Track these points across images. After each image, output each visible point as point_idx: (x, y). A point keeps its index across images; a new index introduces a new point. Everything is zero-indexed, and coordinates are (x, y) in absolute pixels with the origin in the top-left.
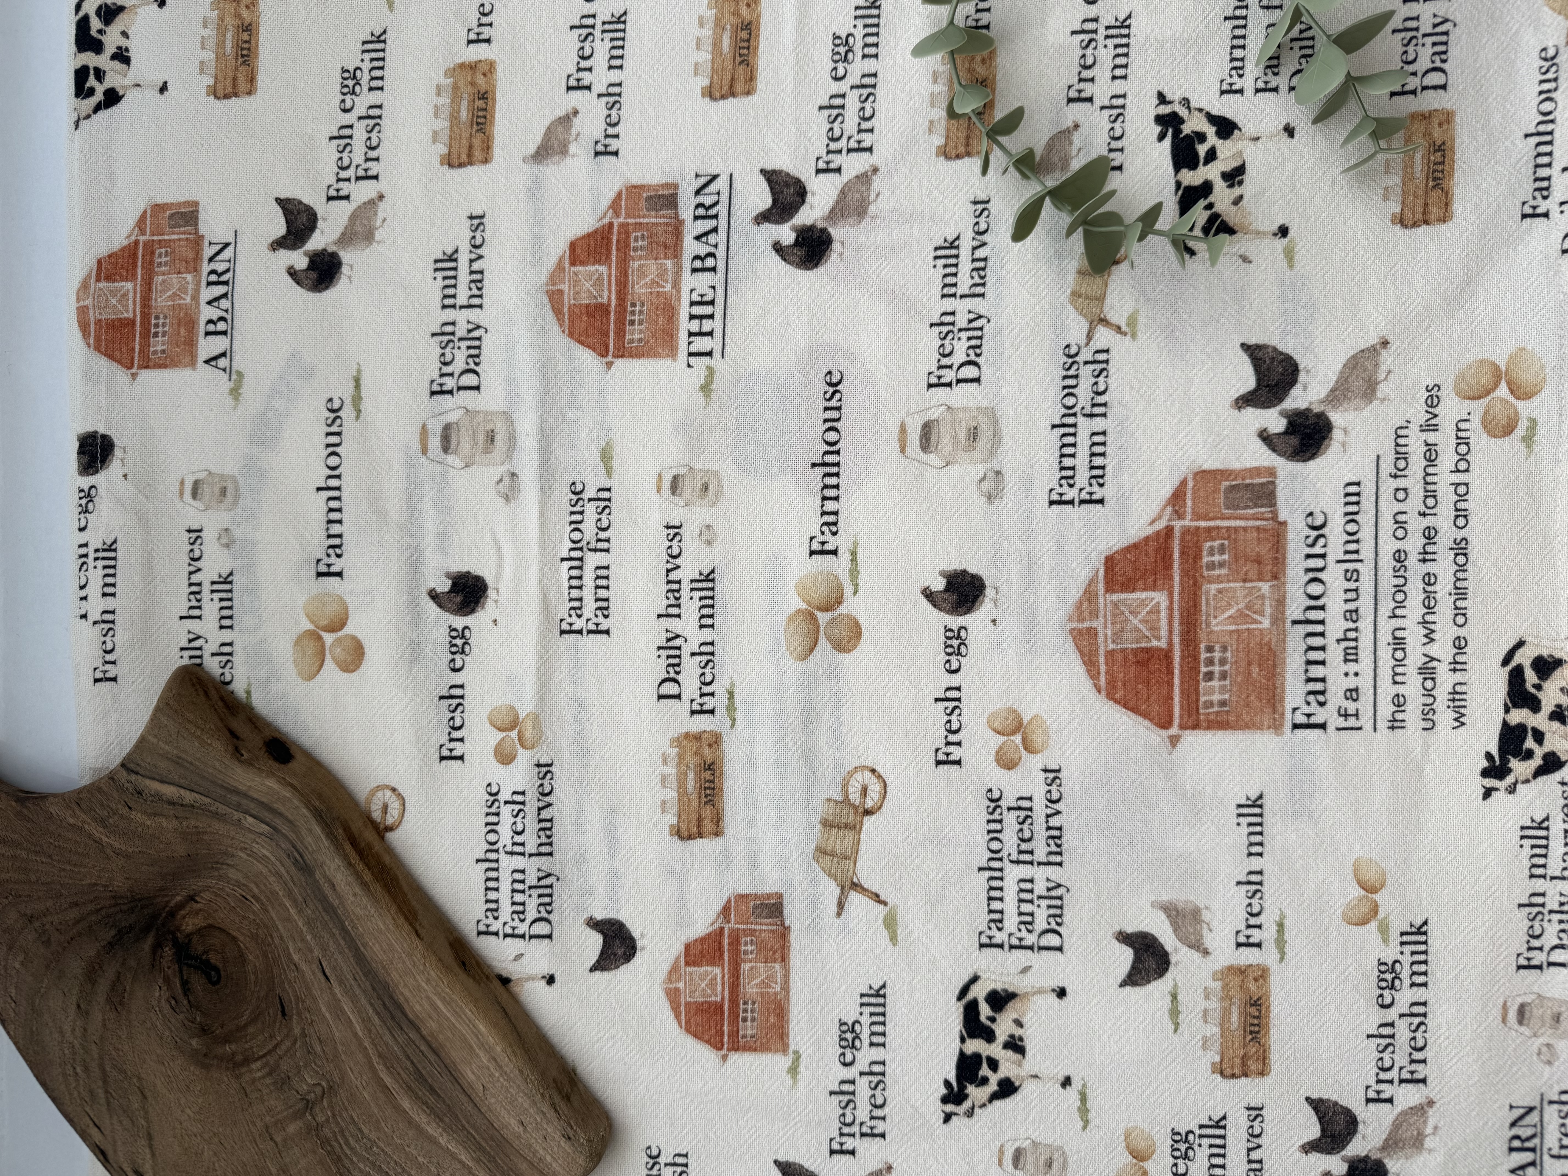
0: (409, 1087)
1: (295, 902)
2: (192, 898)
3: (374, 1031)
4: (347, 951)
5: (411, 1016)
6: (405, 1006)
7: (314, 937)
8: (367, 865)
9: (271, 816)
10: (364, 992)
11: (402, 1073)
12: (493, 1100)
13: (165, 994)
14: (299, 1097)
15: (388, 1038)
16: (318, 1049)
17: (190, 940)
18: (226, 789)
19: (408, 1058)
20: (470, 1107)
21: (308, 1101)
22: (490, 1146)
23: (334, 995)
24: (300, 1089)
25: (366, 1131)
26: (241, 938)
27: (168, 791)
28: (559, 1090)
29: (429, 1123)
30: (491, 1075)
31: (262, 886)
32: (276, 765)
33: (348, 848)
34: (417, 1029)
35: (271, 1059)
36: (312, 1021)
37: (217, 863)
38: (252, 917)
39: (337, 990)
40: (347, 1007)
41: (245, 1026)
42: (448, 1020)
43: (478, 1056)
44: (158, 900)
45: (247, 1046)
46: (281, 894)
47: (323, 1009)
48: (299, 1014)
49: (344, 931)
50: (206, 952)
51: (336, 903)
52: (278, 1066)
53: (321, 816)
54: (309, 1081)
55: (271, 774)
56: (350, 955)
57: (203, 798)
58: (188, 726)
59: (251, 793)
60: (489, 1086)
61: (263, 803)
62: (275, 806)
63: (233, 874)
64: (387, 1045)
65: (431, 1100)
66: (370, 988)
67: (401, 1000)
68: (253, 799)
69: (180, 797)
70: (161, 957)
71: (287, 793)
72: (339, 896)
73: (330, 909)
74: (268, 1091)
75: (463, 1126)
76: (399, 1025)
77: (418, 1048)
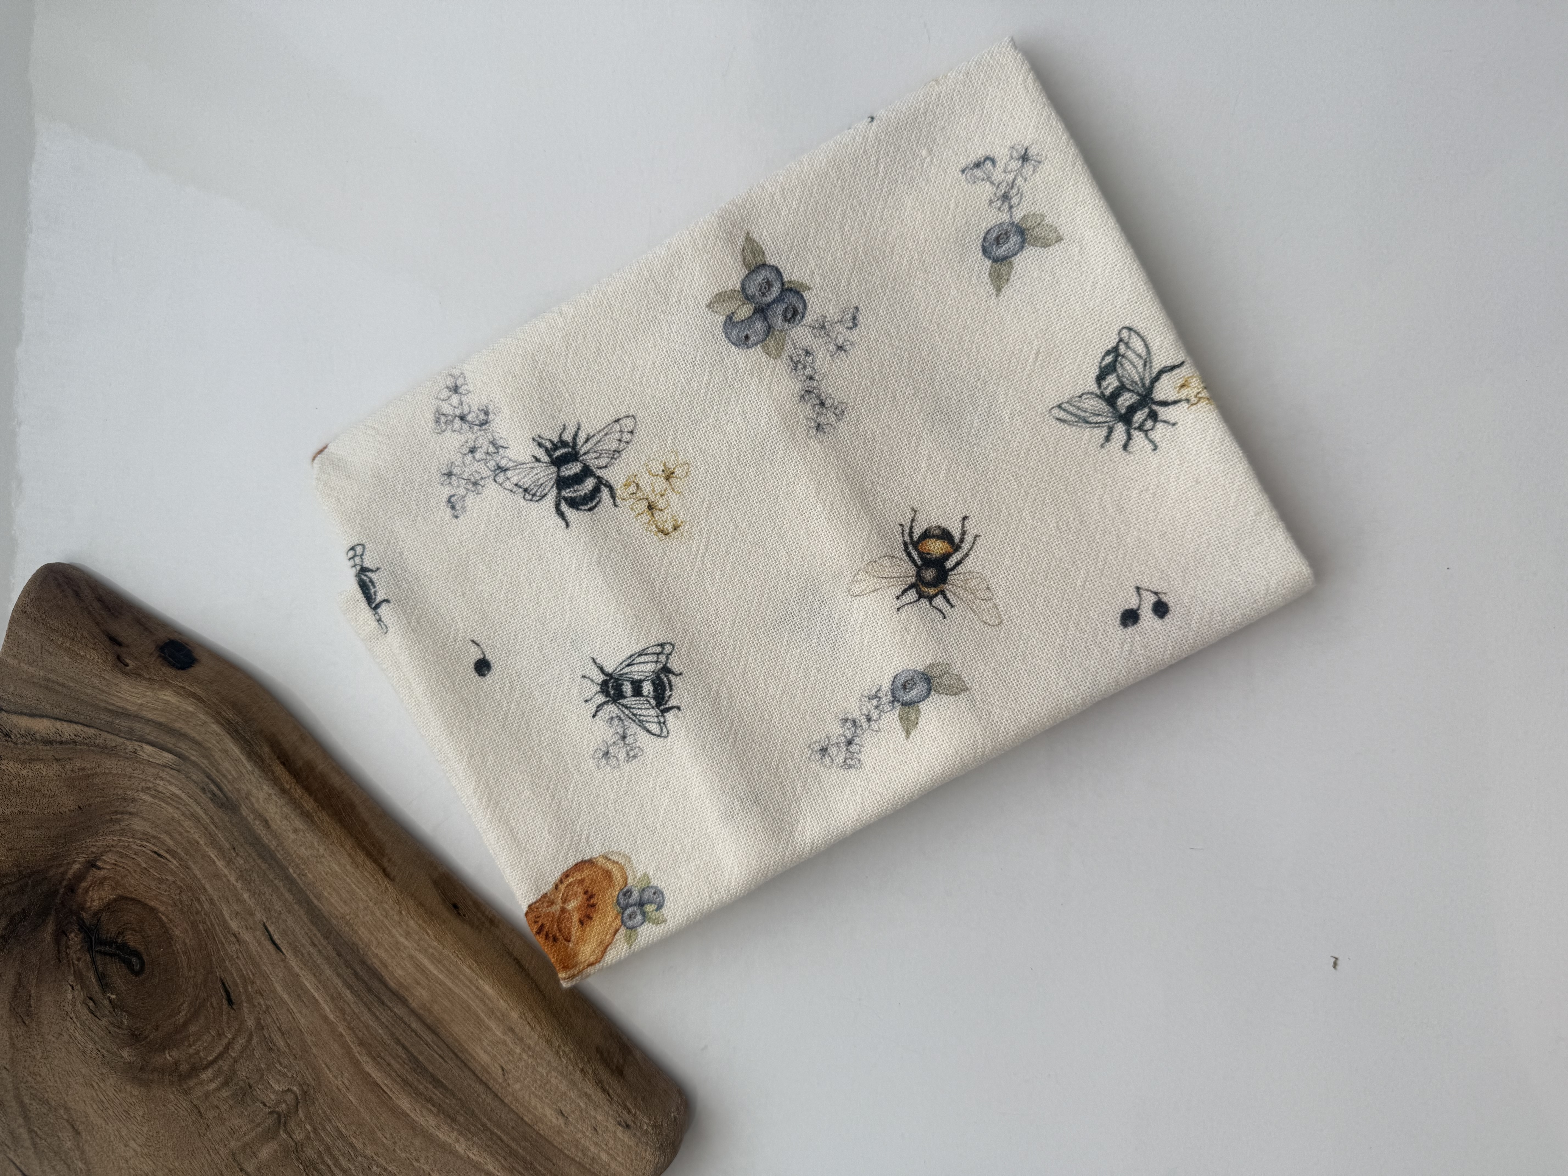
0: (406, 1082)
1: (221, 850)
2: (92, 864)
3: (348, 1010)
4: (296, 907)
5: (392, 984)
6: (383, 972)
7: (253, 894)
8: (308, 789)
9: (173, 740)
10: (327, 959)
11: (393, 1062)
12: (517, 1086)
13: (80, 995)
14: (267, 1110)
15: (367, 1017)
16: (281, 1043)
17: (98, 920)
18: (111, 711)
19: (398, 1042)
20: (489, 1099)
21: (279, 1115)
22: (524, 1149)
23: (289, 969)
24: (266, 1099)
25: (359, 1145)
26: (162, 909)
27: (42, 726)
28: (606, 1062)
29: (438, 1127)
30: (510, 1052)
31: (176, 835)
32: (170, 672)
33: (279, 769)
34: (404, 1002)
35: (224, 1064)
36: (268, 1007)
37: (116, 813)
38: (171, 879)
39: (293, 962)
40: (309, 982)
41: (185, 1025)
42: (442, 984)
43: (488, 1029)
44: (51, 873)
45: (191, 1051)
46: (202, 843)
47: (279, 989)
48: (250, 1000)
49: (290, 881)
50: (121, 933)
51: (273, 845)
52: (234, 1072)
53: (236, 731)
54: (277, 1087)
55: (165, 683)
56: (302, 912)
57: (86, 729)
58: (53, 637)
59: (143, 713)
60: (509, 1067)
61: (160, 724)
62: (177, 725)
63: (138, 825)
64: (367, 1027)
65: (437, 1095)
66: (334, 954)
67: (377, 965)
68: (148, 721)
69: (58, 733)
70: (67, 947)
71: (188, 706)
72: (276, 836)
73: (266, 854)
74: (226, 1107)
75: (484, 1125)
76: (379, 998)
77: (409, 1026)
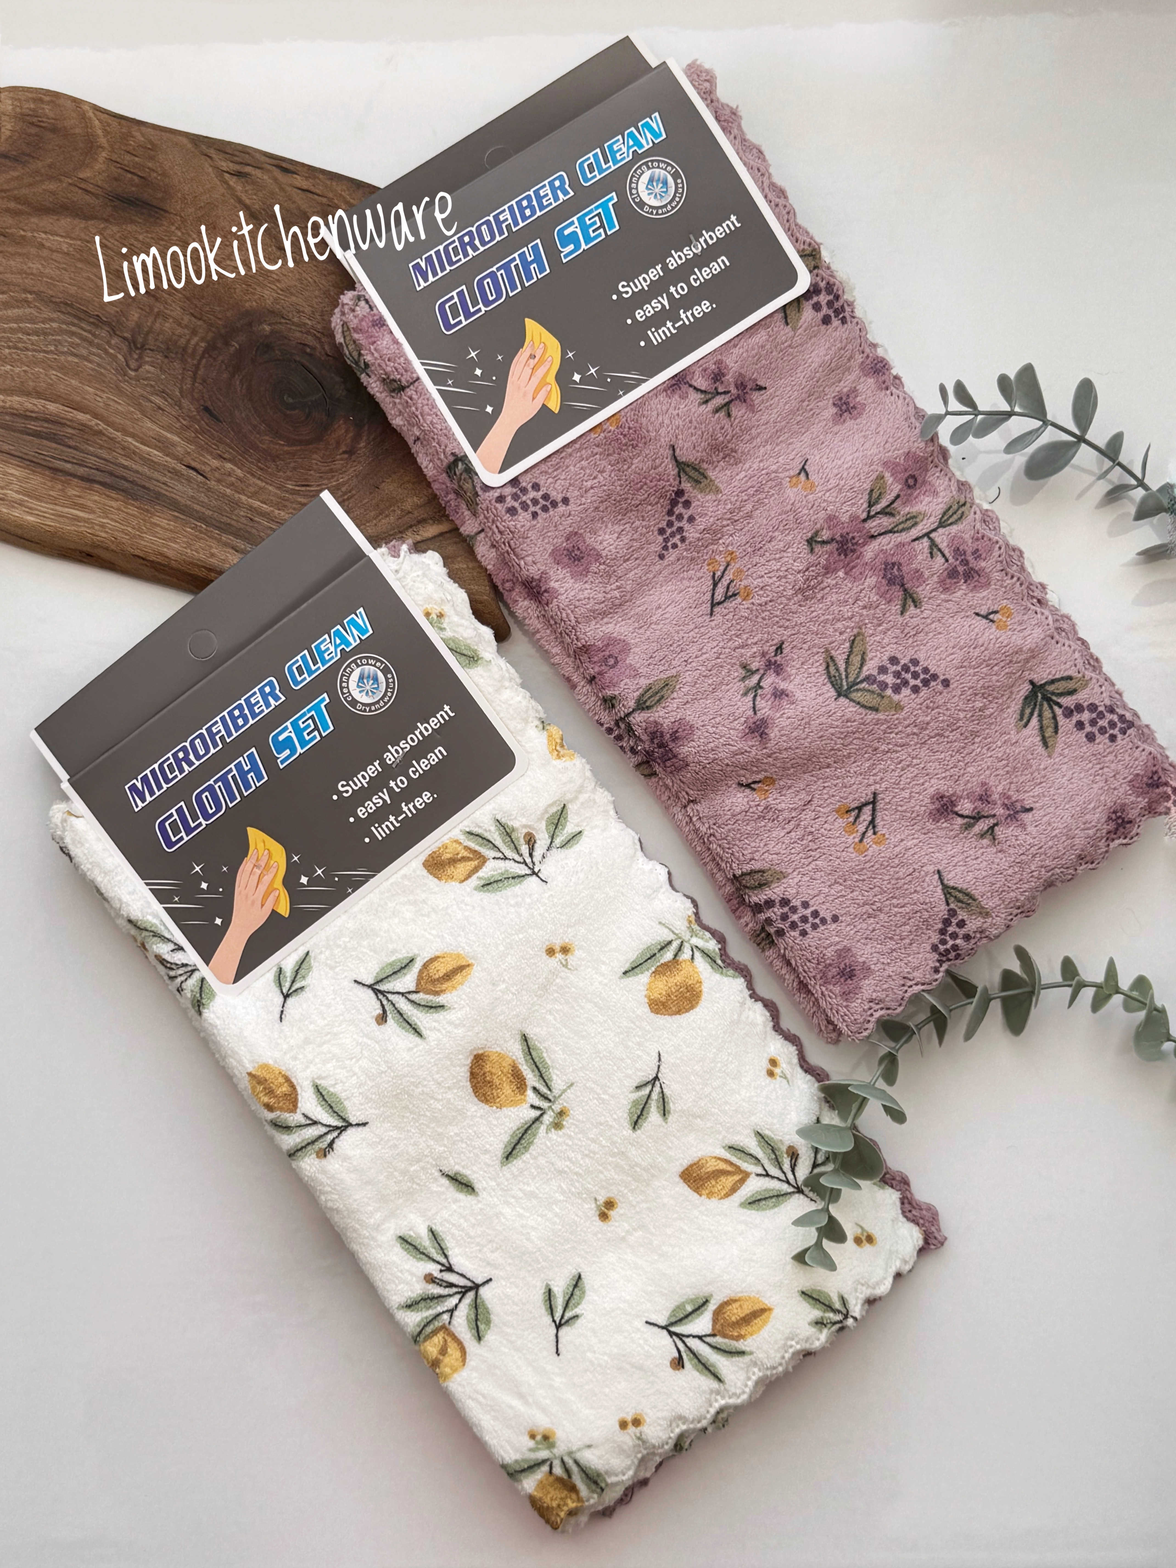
0: (57, 422)
1: (261, 513)
4: (189, 503)
5: (98, 486)
6: (106, 491)
7: (224, 495)
10: (150, 478)
11: (73, 431)
13: (318, 353)
14: (147, 347)
15: (104, 453)
16: (158, 400)
17: (329, 415)
19: (76, 448)
21: (137, 348)
23: (174, 457)
24: (151, 354)
25: (70, 358)
26: (286, 448)
29: (21, 403)
34: (82, 478)
35: (192, 362)
36: (177, 420)
39: (175, 463)
40: (157, 455)
41: (233, 375)
42: (62, 505)
43: (17, 492)
47: (176, 438)
48: (193, 418)
49: (202, 519)
50: (308, 415)
52: (182, 361)
56: (183, 501)
65: (32, 426)
66: (147, 485)
76: (102, 471)
77: (73, 463)
